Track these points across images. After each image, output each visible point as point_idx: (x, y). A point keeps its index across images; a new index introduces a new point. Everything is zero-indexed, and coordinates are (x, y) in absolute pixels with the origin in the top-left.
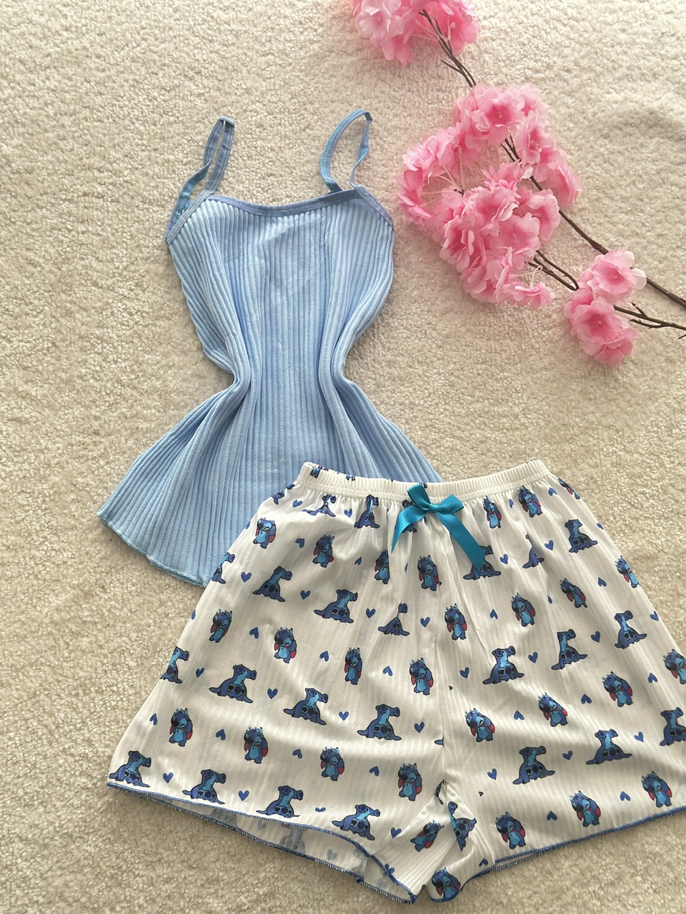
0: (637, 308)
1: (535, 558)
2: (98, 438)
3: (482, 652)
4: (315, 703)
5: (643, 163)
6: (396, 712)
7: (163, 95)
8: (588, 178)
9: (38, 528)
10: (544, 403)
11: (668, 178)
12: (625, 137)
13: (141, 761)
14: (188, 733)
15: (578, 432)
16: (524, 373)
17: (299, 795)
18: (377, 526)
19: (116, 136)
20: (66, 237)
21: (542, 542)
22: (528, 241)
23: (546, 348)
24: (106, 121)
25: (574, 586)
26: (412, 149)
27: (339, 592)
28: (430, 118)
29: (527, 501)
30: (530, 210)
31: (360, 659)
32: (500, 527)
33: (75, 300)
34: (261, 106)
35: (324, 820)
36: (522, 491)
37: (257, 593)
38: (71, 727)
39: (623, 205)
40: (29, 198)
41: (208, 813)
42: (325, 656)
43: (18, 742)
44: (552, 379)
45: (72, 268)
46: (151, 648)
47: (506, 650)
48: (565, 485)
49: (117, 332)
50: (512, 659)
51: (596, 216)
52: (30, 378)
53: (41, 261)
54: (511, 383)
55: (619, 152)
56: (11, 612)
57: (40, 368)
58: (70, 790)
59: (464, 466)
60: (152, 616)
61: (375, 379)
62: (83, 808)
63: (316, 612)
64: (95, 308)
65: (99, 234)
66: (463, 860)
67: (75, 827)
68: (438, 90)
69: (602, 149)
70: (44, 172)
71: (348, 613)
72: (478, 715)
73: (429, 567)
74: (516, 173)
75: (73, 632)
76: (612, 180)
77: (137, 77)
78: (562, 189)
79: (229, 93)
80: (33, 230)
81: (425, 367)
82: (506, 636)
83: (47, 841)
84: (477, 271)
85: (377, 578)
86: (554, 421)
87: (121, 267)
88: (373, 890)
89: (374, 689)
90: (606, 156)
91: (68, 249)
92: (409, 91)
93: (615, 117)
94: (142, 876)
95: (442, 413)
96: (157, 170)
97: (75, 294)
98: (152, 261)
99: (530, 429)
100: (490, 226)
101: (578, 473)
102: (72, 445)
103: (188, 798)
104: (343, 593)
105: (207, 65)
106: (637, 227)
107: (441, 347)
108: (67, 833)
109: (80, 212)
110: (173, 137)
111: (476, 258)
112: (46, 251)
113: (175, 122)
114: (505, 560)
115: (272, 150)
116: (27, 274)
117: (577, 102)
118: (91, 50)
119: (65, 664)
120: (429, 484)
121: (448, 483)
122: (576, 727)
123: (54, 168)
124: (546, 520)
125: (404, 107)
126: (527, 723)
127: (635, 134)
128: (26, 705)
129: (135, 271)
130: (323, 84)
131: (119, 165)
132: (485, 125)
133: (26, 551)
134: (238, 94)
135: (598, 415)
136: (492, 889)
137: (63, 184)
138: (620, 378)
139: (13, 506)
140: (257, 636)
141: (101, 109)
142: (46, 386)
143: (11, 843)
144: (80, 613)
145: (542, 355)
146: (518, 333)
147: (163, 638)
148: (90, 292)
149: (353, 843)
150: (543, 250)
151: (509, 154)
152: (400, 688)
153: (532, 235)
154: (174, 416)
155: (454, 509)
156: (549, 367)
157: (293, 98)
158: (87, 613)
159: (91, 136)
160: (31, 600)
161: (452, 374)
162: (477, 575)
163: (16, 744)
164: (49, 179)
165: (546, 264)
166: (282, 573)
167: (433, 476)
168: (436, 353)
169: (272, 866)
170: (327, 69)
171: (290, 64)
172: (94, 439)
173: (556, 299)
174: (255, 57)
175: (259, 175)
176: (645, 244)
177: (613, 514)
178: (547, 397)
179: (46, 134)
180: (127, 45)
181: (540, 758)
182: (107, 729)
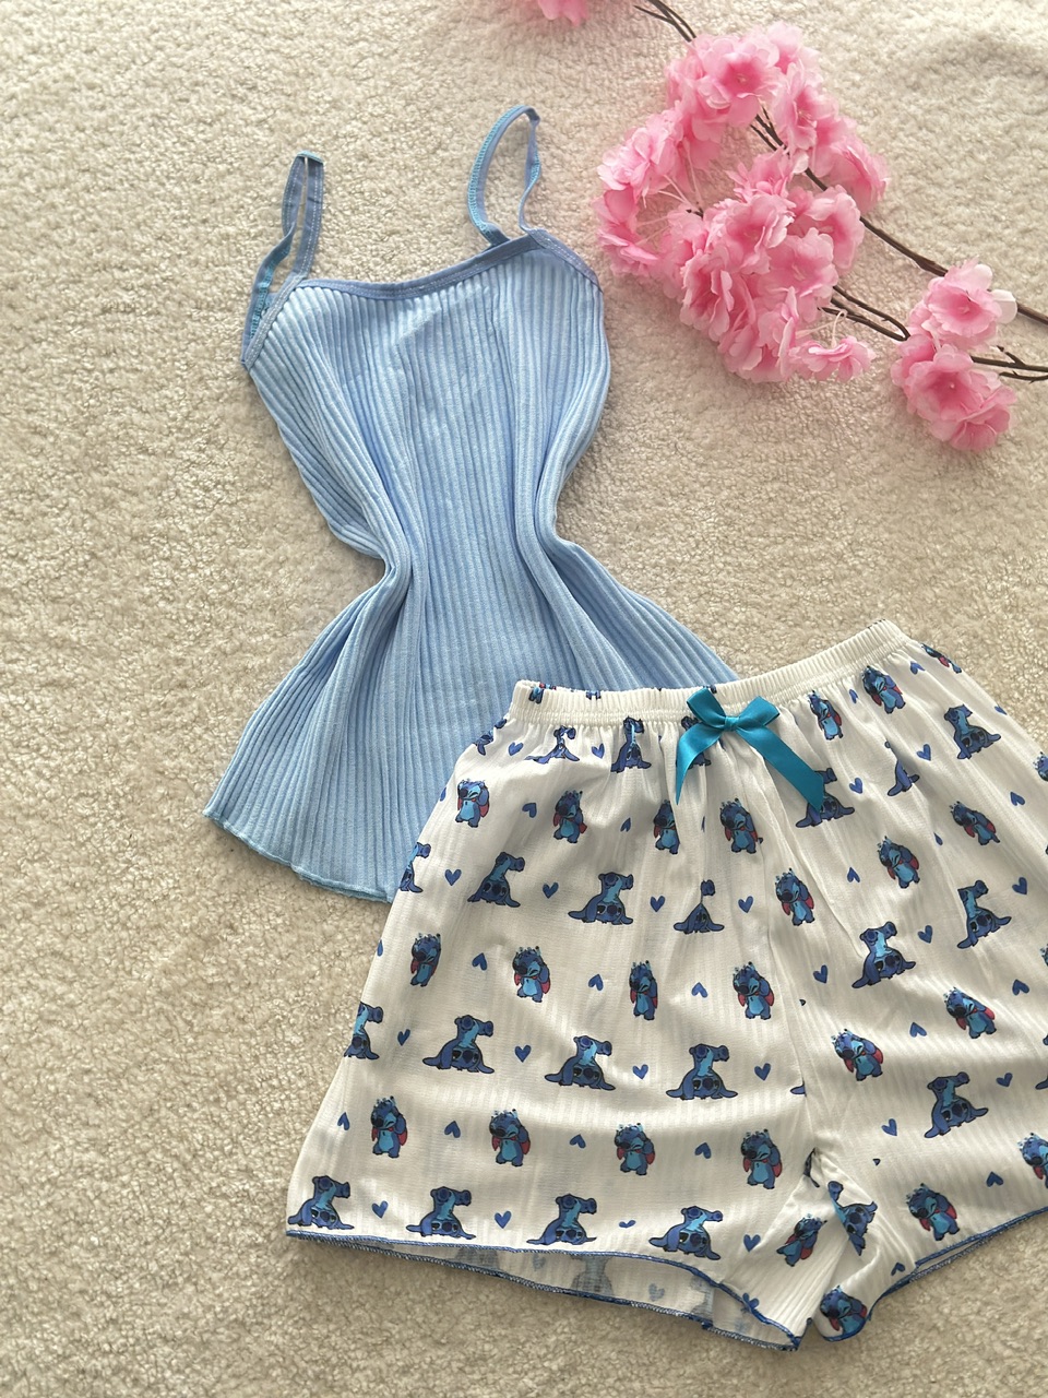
0: (1008, 354)
1: (905, 778)
2: (185, 693)
3: (844, 939)
4: (593, 1058)
5: (981, 120)
6: (723, 1054)
7: (203, 132)
8: (896, 158)
9: (115, 849)
10: (881, 529)
11: (1024, 138)
12: (945, 83)
13: (333, 1189)
14: (400, 1135)
15: (942, 567)
16: (843, 487)
17: (590, 1207)
18: (647, 765)
19: (138, 209)
20: (87, 382)
21: (912, 750)
22: (816, 272)
23: (871, 440)
24: (119, 187)
25: (973, 812)
26: (610, 155)
27: (602, 877)
28: (631, 102)
29: (878, 689)
30: (813, 223)
31: (652, 979)
32: (841, 736)
33: (115, 479)
34: (360, 125)
35: (636, 1240)
36: (867, 674)
37: (474, 899)
38: (216, 1153)
39: (959, 192)
40: (18, 330)
41: (452, 1256)
42: (596, 982)
43: (137, 1189)
44: (888, 488)
45: (102, 430)
46: (321, 1010)
47: (881, 929)
48: (935, 654)
49: (190, 521)
50: (893, 942)
51: (919, 218)
52: (64, 614)
53: (53, 425)
54: (823, 505)
55: (940, 108)
56: (94, 987)
57: (78, 596)
58: (230, 1252)
59: (768, 647)
60: (316, 960)
61: (607, 533)
62: (255, 1277)
63: (572, 914)
64: (148, 488)
65: (136, 370)
66: (865, 1269)
67: (247, 1308)
68: (637, 55)
69: (913, 108)
70: (35, 284)
71: (622, 910)
72: (853, 1038)
73: (739, 818)
74: (782, 167)
75: (195, 1004)
76: (935, 154)
77: (158, 111)
78: (860, 182)
79: (307, 113)
80: (32, 379)
81: (684, 502)
82: (877, 908)
83: (206, 1336)
84: (744, 335)
85: (660, 846)
86: (901, 555)
87: (179, 417)
88: (729, 1338)
89: (682, 1021)
90: (920, 118)
91: (92, 402)
92: (591, 63)
93: (925, 54)
94: (365, 1368)
95: (722, 570)
96: (211, 254)
97: (115, 470)
98: (226, 400)
99: (865, 574)
100: (754, 260)
101: (953, 632)
102: (147, 711)
103: (417, 1237)
104: (608, 879)
105: (264, 74)
106: (988, 224)
107: (702, 465)
108: (236, 1320)
109: (102, 339)
110: (228, 197)
111: (739, 314)
112: (58, 410)
113: (229, 172)
114: (857, 787)
115: (389, 192)
116: (34, 451)
117: (861, 39)
118: (78, 78)
119: (190, 1056)
120: (718, 686)
121: (748, 680)
122: (1011, 1033)
123: (49, 277)
124: (915, 716)
125: (586, 91)
126: (933, 1040)
127: (960, 75)
128: (140, 1129)
129: (203, 419)
130: (452, 74)
131: (150, 254)
132: (721, 97)
133: (102, 888)
134: (321, 111)
135: (969, 534)
136: (918, 1308)
137: (67, 299)
138: (997, 469)
139: (71, 819)
140: (484, 967)
141: (108, 170)
142: (92, 623)
143: (151, 1348)
144: (202, 973)
145: (865, 452)
146: (824, 425)
147: (337, 992)
148: (136, 463)
149: (688, 1268)
150: (843, 284)
151: (766, 140)
152: (724, 1015)
153: (822, 263)
154: (300, 640)
155: (763, 720)
156: (881, 470)
157: (408, 105)
158: (212, 971)
159: (100, 216)
160: (122, 962)
161: (728, 505)
162: (817, 819)
163: (134, 1192)
164: (44, 294)
165: (850, 306)
166: (509, 861)
167: (723, 674)
168: (697, 476)
169: (565, 1323)
170: (456, 51)
171: (395, 51)
172: (180, 695)
173: (875, 360)
174: (338, 49)
175: (374, 236)
176: (1004, 248)
177: (1017, 688)
178: (885, 519)
179: (28, 224)
180: (134, 62)
181: (962, 1091)
182: (273, 1147)
